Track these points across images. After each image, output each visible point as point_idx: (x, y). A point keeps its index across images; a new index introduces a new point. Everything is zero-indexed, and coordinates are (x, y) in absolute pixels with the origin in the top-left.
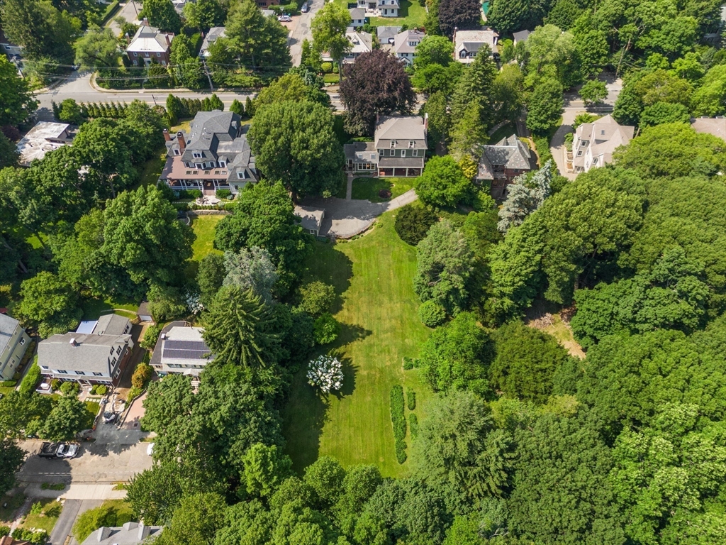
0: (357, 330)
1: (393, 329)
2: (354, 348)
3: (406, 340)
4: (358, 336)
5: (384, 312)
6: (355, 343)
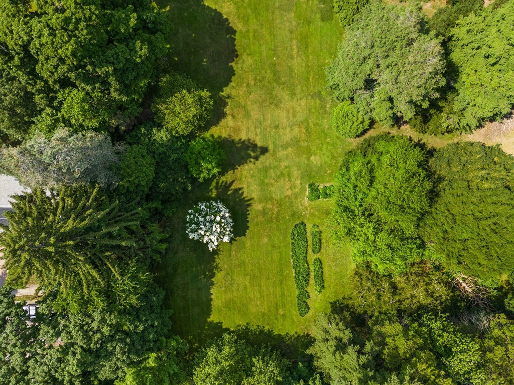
0: (248, 148)
1: (295, 142)
2: (245, 173)
3: (313, 158)
4: (249, 156)
5: (281, 115)
6: (246, 167)
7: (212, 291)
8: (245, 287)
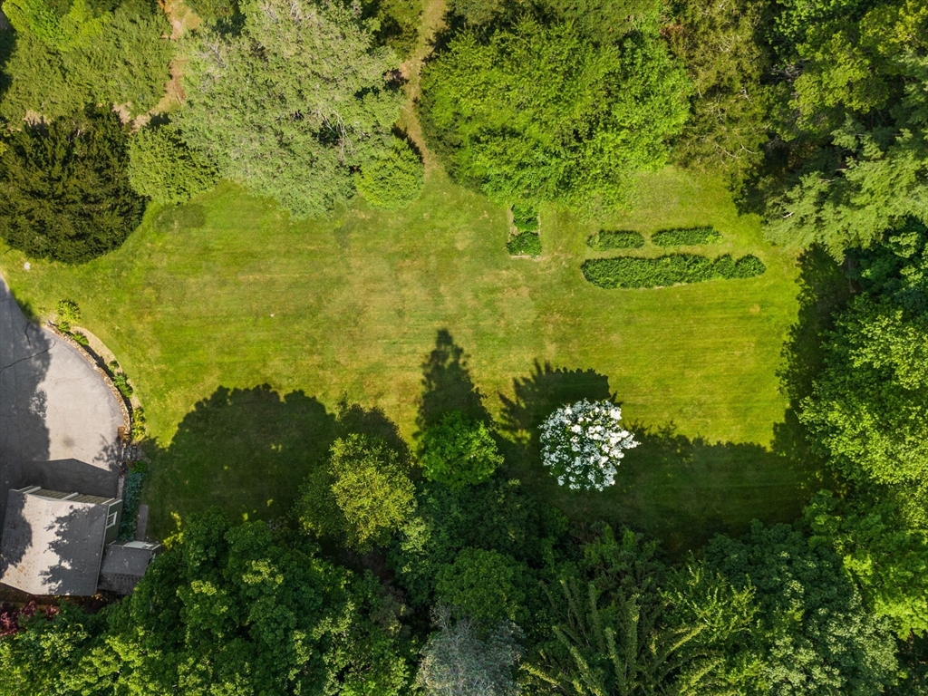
0: (438, 368)
1: (430, 279)
2: (485, 376)
3: (460, 246)
4: (455, 365)
5: (379, 306)
6: (474, 373)
7: (713, 443)
8: (707, 378)
